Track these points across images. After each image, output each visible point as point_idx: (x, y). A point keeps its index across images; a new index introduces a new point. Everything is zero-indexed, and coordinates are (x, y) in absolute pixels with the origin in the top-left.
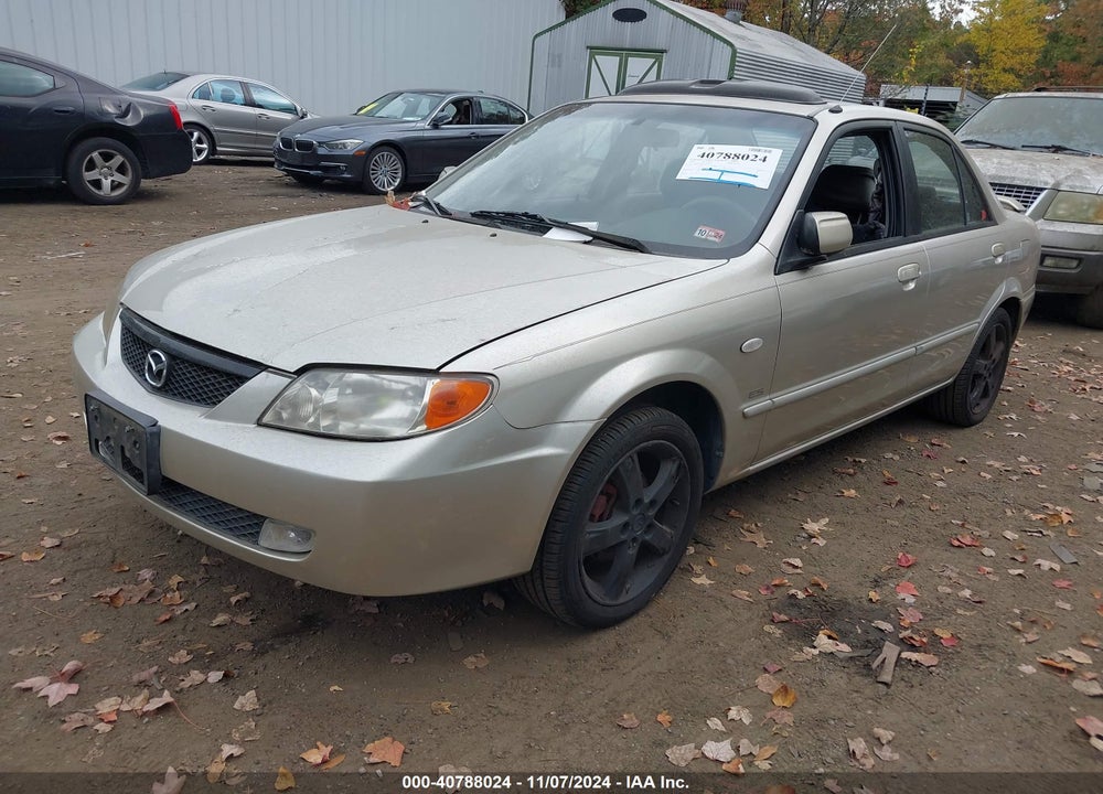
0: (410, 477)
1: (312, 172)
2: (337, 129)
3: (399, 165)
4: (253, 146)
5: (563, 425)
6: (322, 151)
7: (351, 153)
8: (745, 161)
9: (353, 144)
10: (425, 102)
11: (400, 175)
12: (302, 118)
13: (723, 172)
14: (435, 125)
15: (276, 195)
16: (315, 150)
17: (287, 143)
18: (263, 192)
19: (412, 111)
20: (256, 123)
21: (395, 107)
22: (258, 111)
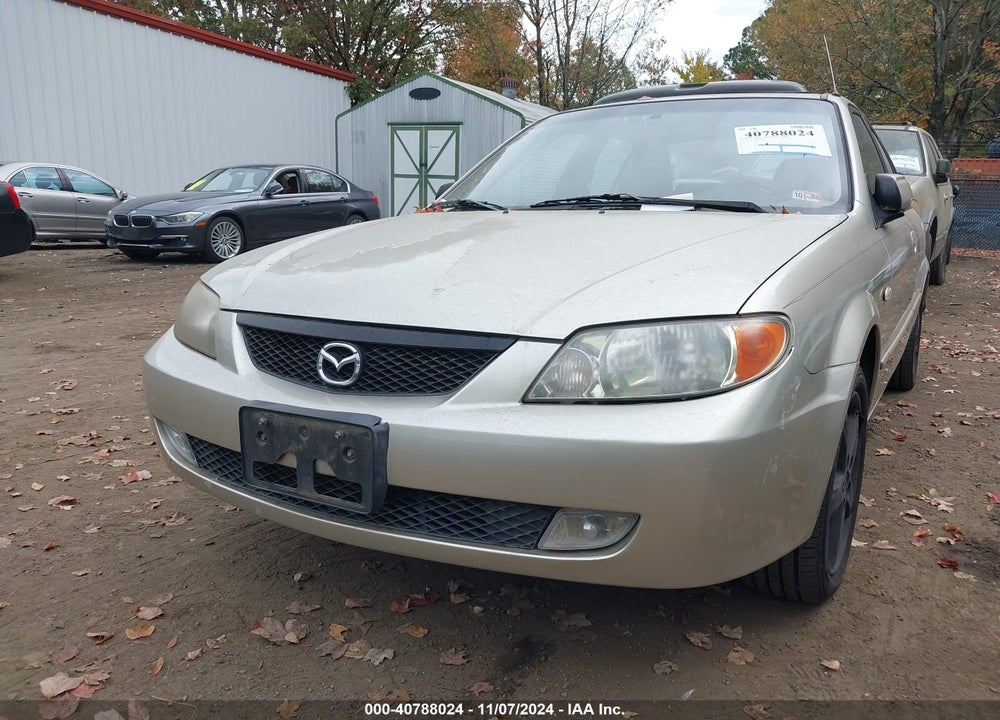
0: (750, 433)
1: (151, 246)
2: (175, 203)
3: (238, 234)
4: (74, 229)
5: (833, 370)
6: (161, 225)
7: (192, 225)
8: (792, 136)
9: (195, 215)
10: (250, 175)
11: (239, 242)
12: (122, 200)
13: (781, 146)
14: (268, 195)
15: (118, 270)
16: (154, 224)
17: (122, 220)
18: (103, 268)
19: (238, 183)
20: (76, 206)
21: (223, 182)
22: (76, 195)
